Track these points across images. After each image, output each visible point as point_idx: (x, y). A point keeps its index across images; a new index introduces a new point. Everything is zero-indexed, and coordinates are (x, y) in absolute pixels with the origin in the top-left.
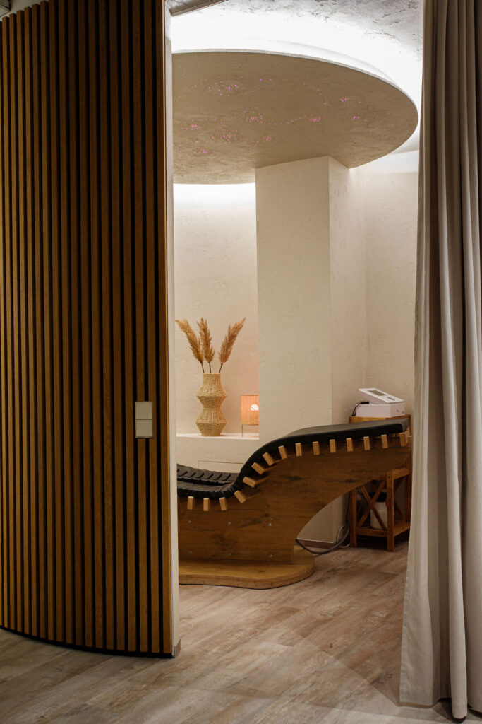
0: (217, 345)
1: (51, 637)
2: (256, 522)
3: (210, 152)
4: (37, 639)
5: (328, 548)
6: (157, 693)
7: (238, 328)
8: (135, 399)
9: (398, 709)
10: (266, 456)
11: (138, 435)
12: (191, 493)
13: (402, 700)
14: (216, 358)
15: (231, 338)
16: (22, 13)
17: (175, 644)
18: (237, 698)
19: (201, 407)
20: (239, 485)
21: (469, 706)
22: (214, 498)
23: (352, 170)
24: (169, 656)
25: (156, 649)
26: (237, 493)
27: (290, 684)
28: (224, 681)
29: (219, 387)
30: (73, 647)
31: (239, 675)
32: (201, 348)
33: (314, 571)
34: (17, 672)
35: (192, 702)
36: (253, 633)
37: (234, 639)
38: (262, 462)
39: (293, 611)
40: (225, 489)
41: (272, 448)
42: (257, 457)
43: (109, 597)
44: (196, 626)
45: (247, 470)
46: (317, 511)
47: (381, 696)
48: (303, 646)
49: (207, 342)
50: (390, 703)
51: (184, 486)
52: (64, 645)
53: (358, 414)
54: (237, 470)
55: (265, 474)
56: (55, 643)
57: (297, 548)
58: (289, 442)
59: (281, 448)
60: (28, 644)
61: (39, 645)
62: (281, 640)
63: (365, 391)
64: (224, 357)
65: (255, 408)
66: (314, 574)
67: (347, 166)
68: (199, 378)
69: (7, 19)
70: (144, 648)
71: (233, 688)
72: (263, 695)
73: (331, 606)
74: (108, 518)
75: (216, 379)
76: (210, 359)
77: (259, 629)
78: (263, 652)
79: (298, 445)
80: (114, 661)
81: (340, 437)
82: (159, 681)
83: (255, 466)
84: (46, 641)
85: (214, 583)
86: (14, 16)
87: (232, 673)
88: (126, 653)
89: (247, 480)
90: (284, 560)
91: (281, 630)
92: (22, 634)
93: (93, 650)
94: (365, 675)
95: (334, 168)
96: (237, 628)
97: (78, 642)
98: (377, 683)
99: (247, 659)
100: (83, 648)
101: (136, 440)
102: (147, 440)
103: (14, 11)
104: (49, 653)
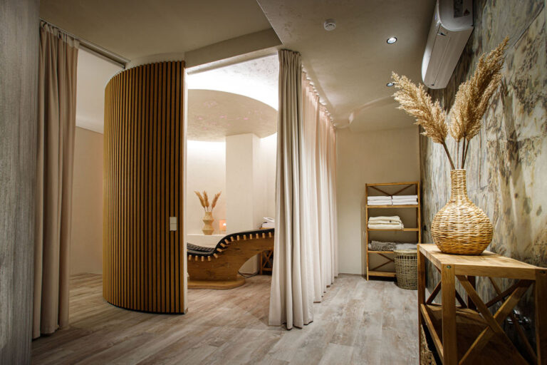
0: (210, 201)
1: (135, 308)
2: (223, 265)
3: (207, 129)
4: (129, 309)
5: (251, 275)
6: (176, 327)
7: (219, 195)
8: (170, 216)
9: (268, 328)
10: (226, 240)
11: (171, 229)
12: (197, 255)
13: (270, 324)
14: (210, 205)
15: (216, 199)
16: (129, 70)
17: (185, 308)
18: (207, 327)
19: (204, 224)
20: (215, 251)
21: (293, 325)
22: (206, 256)
23: (262, 139)
24: (183, 314)
25: (177, 311)
26: (215, 255)
27: (229, 321)
28: (203, 321)
29: (211, 217)
30: (144, 312)
31: (209, 319)
32: (204, 202)
33: (245, 283)
34: (119, 322)
35: (189, 330)
36: (218, 305)
37: (210, 307)
38: (224, 243)
39: (235, 297)
40: (210, 253)
41: (228, 238)
42: (222, 241)
43: (159, 292)
44: (195, 303)
45: (219, 246)
46: (246, 261)
47: (262, 324)
48: (236, 308)
49: (206, 200)
50: (265, 325)
51: (191, 251)
52: (140, 311)
53: (263, 227)
54: (214, 247)
55: (226, 248)
56: (137, 311)
57: (238, 275)
58: (235, 236)
59: (232, 238)
60: (127, 311)
61: (130, 311)
62: (228, 307)
63: (266, 218)
64: (213, 206)
65: (225, 224)
66: (244, 284)
67: (260, 137)
68: (204, 214)
69: (123, 72)
70: (173, 311)
71: (206, 324)
72: (219, 325)
73: (249, 295)
74: (159, 262)
75: (210, 214)
76: (208, 206)
77: (220, 303)
78: (220, 311)
79: (238, 236)
80: (160, 316)
81: (254, 233)
82: (177, 322)
83: (222, 244)
84: (133, 310)
85: (205, 288)
86: (126, 71)
87: (207, 319)
88: (165, 313)
89: (218, 250)
90: (234, 279)
91: (230, 303)
92: (123, 308)
93: (152, 312)
94: (258, 317)
95: (255, 138)
96: (212, 303)
97: (146, 310)
98: (262, 319)
99: (214, 313)
100: (148, 312)
101: (170, 232)
102: (174, 232)
103: (126, 69)
104: (134, 314)
